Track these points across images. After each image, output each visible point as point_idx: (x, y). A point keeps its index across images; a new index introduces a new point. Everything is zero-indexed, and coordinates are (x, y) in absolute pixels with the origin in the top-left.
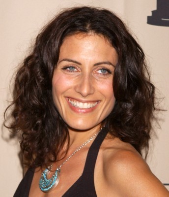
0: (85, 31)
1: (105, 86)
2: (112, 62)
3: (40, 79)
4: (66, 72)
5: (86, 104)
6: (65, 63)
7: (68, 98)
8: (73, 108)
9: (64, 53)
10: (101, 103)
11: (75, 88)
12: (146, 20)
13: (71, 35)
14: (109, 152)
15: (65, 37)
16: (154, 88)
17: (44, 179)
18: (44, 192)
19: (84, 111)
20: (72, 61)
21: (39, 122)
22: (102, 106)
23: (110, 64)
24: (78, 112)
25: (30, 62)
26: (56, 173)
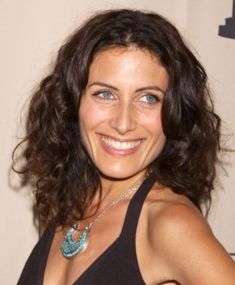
0: (124, 44)
1: (151, 119)
2: (161, 87)
3: (62, 109)
4: (97, 100)
5: (125, 144)
6: (96, 88)
7: (101, 135)
8: (107, 149)
9: (96, 73)
10: (146, 142)
11: (110, 122)
13: (105, 50)
14: (157, 207)
15: (96, 52)
17: (67, 241)
18: (67, 258)
19: (122, 153)
21: (60, 165)
22: (147, 146)
23: (158, 89)
24: (114, 155)
25: (48, 85)
26: (85, 234)
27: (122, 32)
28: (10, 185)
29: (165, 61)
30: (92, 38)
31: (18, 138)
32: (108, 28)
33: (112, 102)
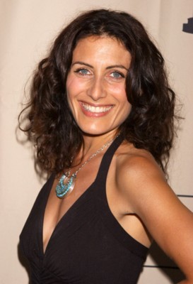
0: (98, 34)
1: (118, 90)
2: (125, 66)
3: (53, 83)
4: (78, 75)
5: (98, 108)
6: (77, 66)
7: (82, 101)
8: (85, 112)
9: (77, 56)
10: (115, 108)
11: (87, 91)
12: (182, 28)
13: (84, 38)
16: (173, 95)
17: (60, 185)
18: (59, 198)
19: (97, 115)
20: (84, 64)
21: (53, 125)
23: (123, 67)
25: (44, 66)
26: (72, 180)
27: (98, 24)
28: (17, 139)
29: (129, 46)
31: (22, 104)
32: (88, 22)
33: (89, 77)
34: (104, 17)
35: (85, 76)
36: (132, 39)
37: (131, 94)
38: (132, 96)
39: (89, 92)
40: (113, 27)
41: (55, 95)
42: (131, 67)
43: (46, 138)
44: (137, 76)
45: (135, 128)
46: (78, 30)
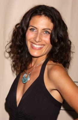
0: (40, 15)
1: (47, 39)
2: (51, 29)
4: (31, 31)
6: (31, 27)
7: (32, 42)
9: (31, 23)
10: (45, 46)
17: (24, 78)
19: (37, 49)
20: (33, 27)
21: (20, 51)
23: (50, 30)
27: (41, 11)
29: (53, 21)
30: (31, 12)
32: (37, 9)
33: (35, 32)
34: (44, 8)
35: (33, 32)
36: (54, 18)
37: (52, 41)
38: (52, 42)
39: (35, 39)
40: (47, 13)
41: (21, 39)
42: (53, 30)
43: (17, 56)
44: (55, 33)
45: (53, 55)
46: (32, 13)
